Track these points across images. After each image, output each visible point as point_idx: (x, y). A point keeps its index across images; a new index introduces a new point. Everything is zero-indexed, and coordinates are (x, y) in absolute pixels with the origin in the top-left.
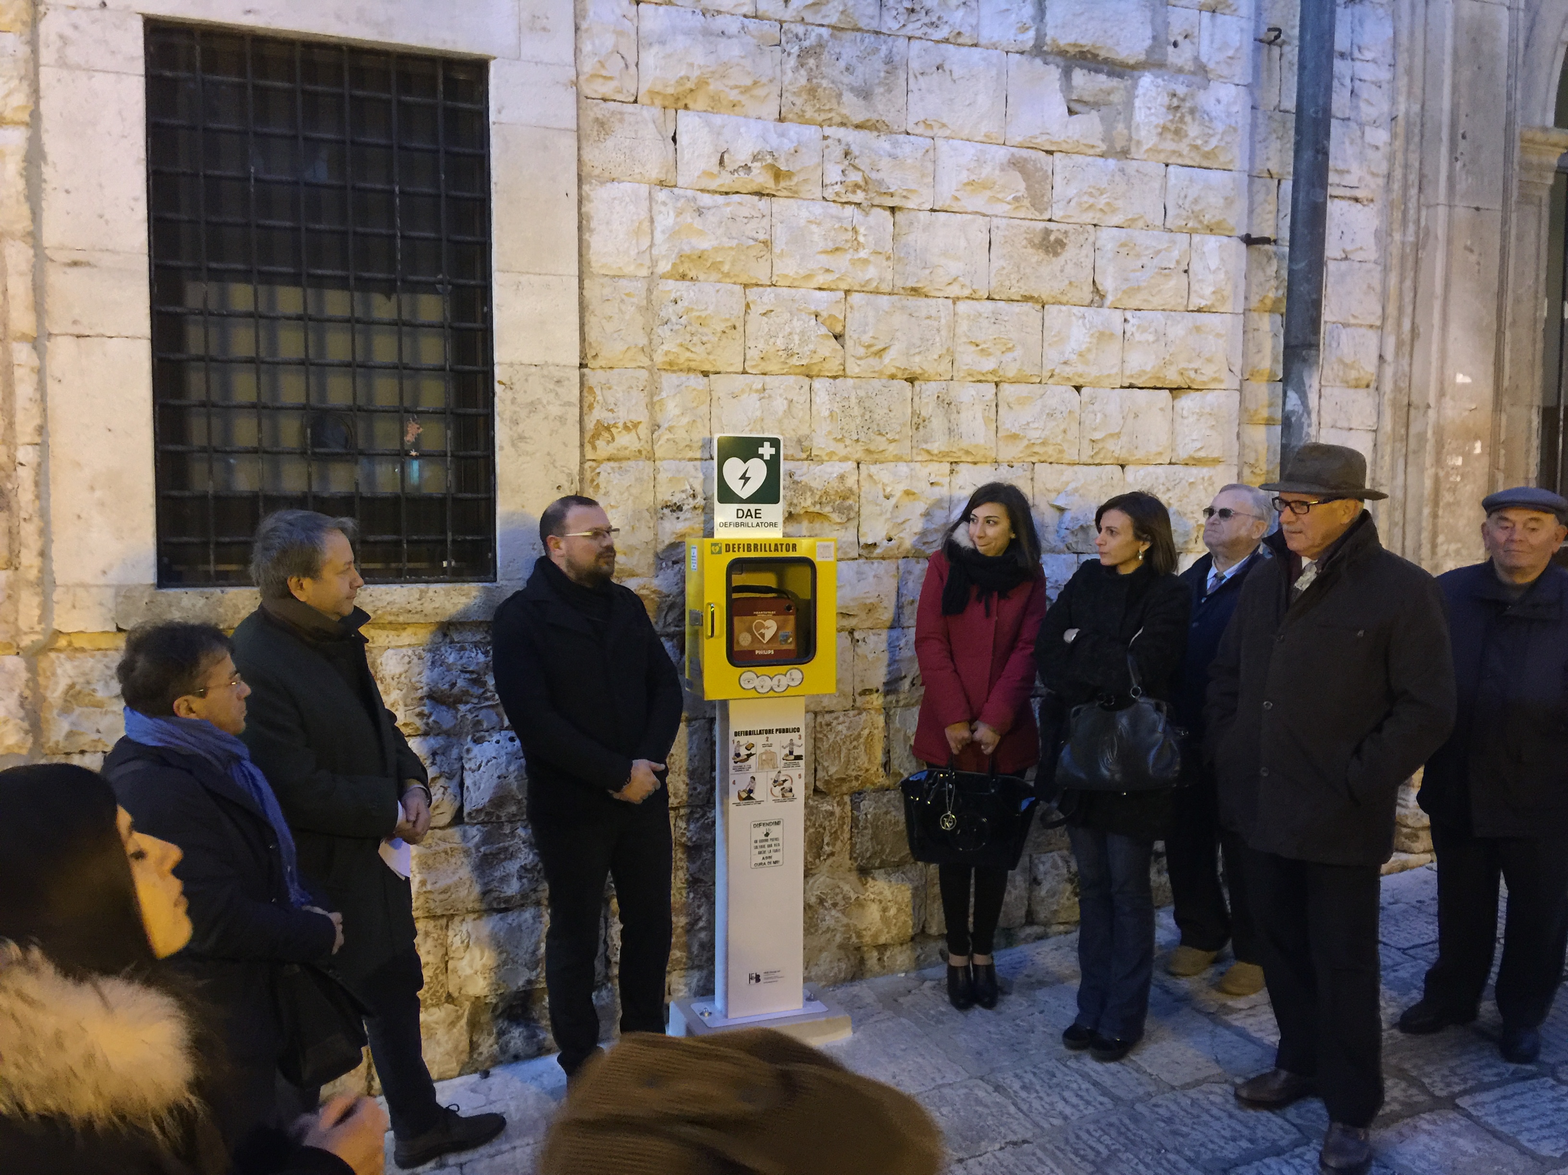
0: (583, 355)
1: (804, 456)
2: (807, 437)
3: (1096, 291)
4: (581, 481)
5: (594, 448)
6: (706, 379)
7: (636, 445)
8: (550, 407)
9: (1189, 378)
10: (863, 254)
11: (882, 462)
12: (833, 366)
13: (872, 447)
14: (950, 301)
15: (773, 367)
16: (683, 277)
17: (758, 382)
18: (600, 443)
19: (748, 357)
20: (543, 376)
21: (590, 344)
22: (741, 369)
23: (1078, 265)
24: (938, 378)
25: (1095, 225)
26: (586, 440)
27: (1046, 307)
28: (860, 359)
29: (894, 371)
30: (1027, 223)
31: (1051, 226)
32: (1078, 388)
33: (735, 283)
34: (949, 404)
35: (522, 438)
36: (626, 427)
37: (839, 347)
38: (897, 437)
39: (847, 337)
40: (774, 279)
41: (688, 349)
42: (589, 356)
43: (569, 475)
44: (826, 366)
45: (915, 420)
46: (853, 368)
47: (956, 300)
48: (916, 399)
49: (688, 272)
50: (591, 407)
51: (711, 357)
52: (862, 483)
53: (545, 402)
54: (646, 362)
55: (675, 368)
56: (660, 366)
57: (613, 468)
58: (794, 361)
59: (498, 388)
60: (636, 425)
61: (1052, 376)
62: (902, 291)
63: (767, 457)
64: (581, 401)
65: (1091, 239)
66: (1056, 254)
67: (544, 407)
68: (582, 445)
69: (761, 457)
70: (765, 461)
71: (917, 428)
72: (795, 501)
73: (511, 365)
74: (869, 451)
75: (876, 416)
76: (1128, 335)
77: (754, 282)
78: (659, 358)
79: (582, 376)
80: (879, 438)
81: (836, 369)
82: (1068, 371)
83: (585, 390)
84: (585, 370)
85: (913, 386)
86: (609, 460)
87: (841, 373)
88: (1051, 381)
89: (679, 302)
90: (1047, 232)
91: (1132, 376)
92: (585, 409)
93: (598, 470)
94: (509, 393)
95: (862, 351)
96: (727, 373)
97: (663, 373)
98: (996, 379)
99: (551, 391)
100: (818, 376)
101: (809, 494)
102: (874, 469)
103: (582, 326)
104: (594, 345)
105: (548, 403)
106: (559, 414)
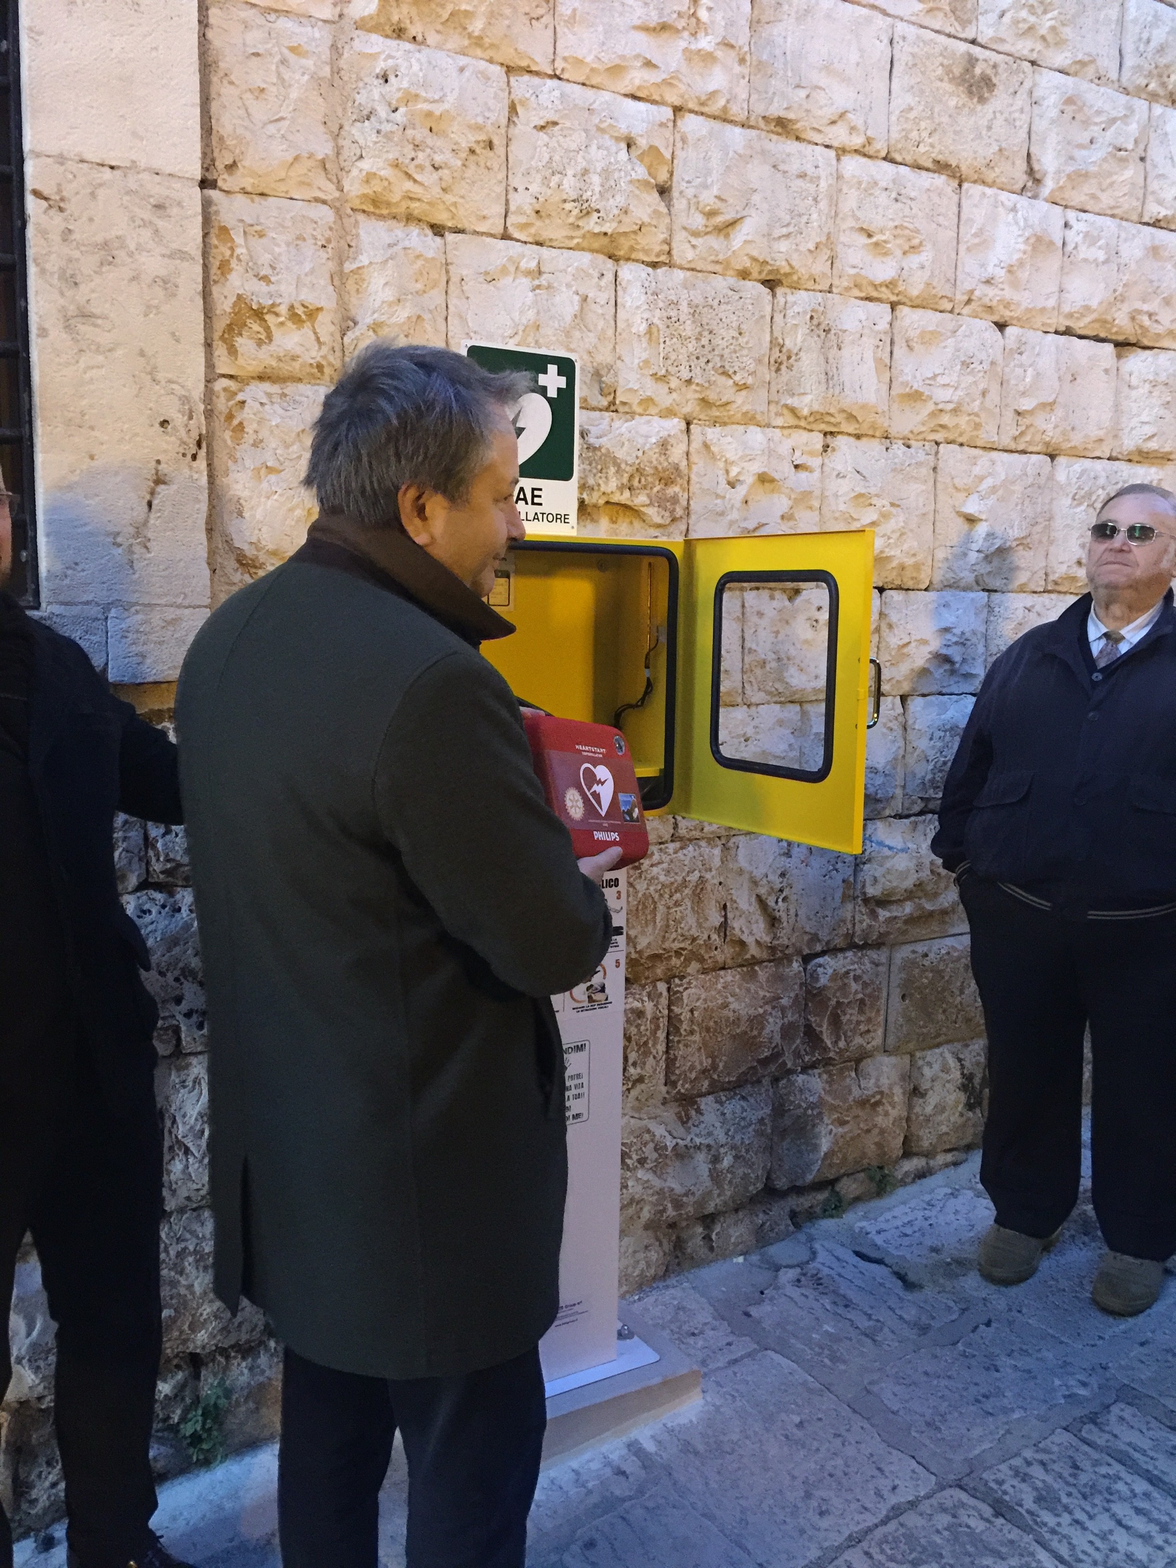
0: (208, 162)
1: (605, 402)
2: (610, 368)
3: (1031, 172)
4: (209, 414)
5: (232, 351)
6: (438, 239)
7: (314, 354)
8: (143, 258)
9: (1141, 327)
10: (705, 43)
11: (725, 424)
12: (652, 242)
13: (712, 396)
14: (832, 154)
15: (553, 231)
16: (399, 33)
17: (529, 257)
18: (244, 343)
19: (512, 208)
20: (129, 192)
21: (221, 139)
22: (500, 230)
23: (1010, 122)
24: (810, 285)
25: (1033, 63)
26: (217, 335)
27: (966, 185)
28: (696, 234)
29: (748, 263)
30: (942, 39)
31: (976, 51)
32: (1001, 326)
33: (491, 61)
34: (827, 331)
35: (85, 315)
36: (294, 317)
37: (663, 209)
38: (750, 381)
39: (675, 193)
40: (559, 64)
41: (409, 176)
42: (220, 165)
43: (185, 399)
44: (643, 241)
45: (776, 354)
46: (683, 252)
47: (842, 152)
48: (778, 318)
49: (406, 24)
50: (225, 267)
51: (449, 198)
52: (694, 458)
53: (132, 247)
54: (330, 192)
55: (385, 212)
56: (357, 204)
57: (269, 395)
58: (592, 224)
59: (32, 205)
60: (313, 313)
61: (969, 301)
62: (762, 124)
63: (552, 393)
64: (205, 254)
65: (1027, 85)
66: (982, 100)
67: (131, 255)
68: (208, 345)
69: (543, 391)
70: (550, 400)
71: (778, 370)
72: (591, 481)
73: (61, 159)
74: (705, 402)
75: (717, 341)
76: (1069, 248)
77: (524, 63)
78: (354, 187)
79: (207, 204)
80: (722, 379)
81: (657, 248)
82: (991, 294)
83: (214, 232)
84: (213, 193)
85: (774, 296)
86: (261, 378)
87: (663, 258)
88: (966, 310)
89: (392, 78)
90: (972, 61)
91: (1070, 316)
92: (214, 270)
93: (240, 397)
94: (57, 221)
95: (698, 221)
96: (476, 233)
97: (361, 217)
98: (894, 298)
99: (145, 224)
100: (628, 259)
101: (613, 470)
102: (713, 434)
103: (206, 100)
104: (230, 142)
105: (139, 248)
106: (163, 272)
